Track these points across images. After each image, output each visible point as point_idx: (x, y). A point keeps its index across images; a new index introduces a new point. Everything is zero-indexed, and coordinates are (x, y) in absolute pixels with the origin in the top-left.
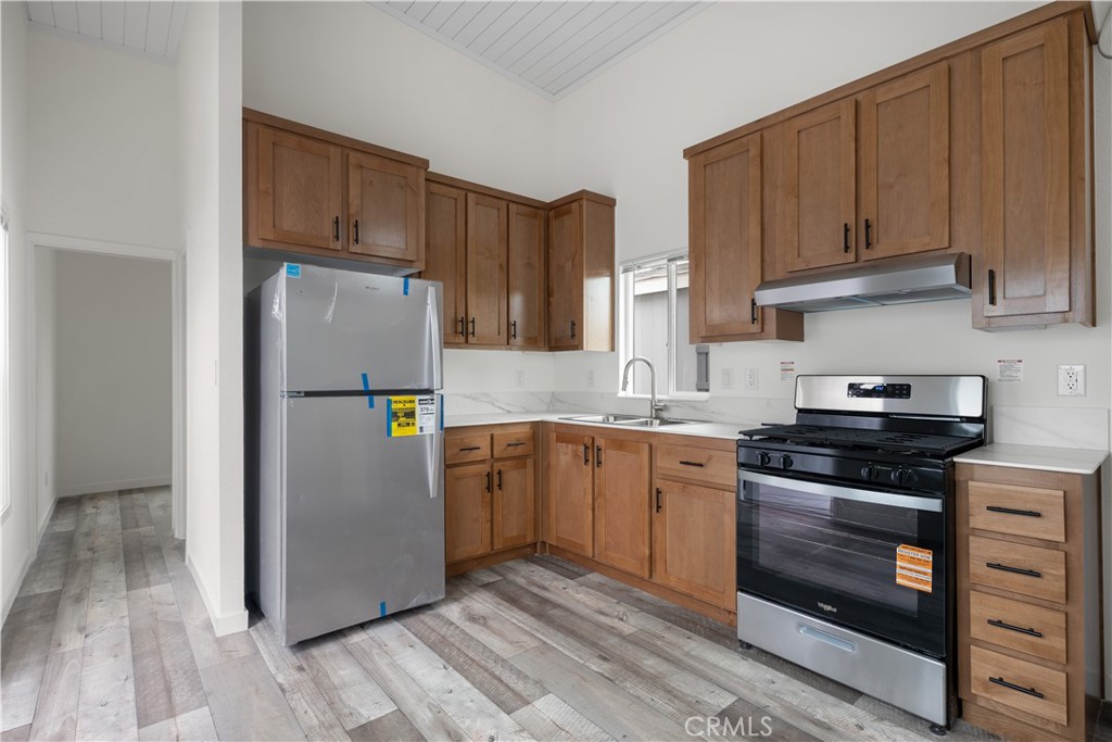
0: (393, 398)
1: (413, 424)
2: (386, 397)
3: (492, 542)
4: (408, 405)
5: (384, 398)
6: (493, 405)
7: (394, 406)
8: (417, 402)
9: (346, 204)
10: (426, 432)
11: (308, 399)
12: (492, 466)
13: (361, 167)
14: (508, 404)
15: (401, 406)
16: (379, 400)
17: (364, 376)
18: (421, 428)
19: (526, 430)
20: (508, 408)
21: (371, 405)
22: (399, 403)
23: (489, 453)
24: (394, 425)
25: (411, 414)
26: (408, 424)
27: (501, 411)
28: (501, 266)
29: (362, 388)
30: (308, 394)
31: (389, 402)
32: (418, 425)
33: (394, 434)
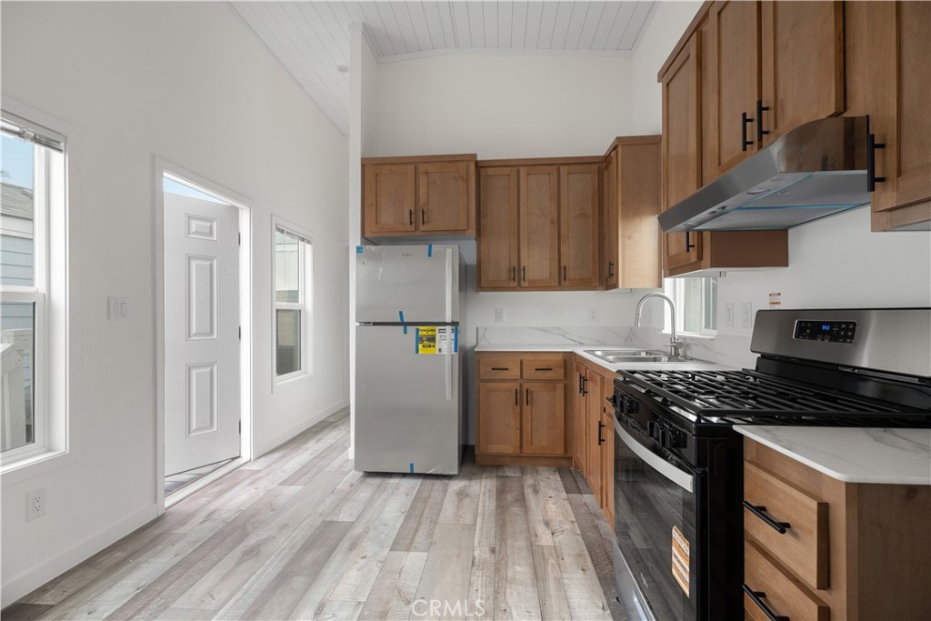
0: (421, 328)
1: (434, 346)
2: (415, 327)
3: (521, 446)
4: (430, 333)
5: (415, 328)
6: (565, 337)
7: (420, 333)
8: (437, 331)
9: (416, 199)
10: (445, 352)
11: (374, 327)
12: (521, 385)
13: (427, 173)
14: (580, 337)
15: (425, 333)
16: (411, 330)
17: (401, 313)
18: (440, 350)
19: (560, 357)
20: (578, 340)
21: (405, 332)
22: (424, 331)
23: (519, 374)
24: (420, 346)
25: (432, 339)
26: (430, 346)
27: (572, 342)
28: (552, 222)
29: (399, 320)
30: (375, 324)
31: (418, 330)
32: (437, 348)
33: (420, 352)
